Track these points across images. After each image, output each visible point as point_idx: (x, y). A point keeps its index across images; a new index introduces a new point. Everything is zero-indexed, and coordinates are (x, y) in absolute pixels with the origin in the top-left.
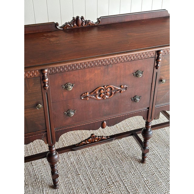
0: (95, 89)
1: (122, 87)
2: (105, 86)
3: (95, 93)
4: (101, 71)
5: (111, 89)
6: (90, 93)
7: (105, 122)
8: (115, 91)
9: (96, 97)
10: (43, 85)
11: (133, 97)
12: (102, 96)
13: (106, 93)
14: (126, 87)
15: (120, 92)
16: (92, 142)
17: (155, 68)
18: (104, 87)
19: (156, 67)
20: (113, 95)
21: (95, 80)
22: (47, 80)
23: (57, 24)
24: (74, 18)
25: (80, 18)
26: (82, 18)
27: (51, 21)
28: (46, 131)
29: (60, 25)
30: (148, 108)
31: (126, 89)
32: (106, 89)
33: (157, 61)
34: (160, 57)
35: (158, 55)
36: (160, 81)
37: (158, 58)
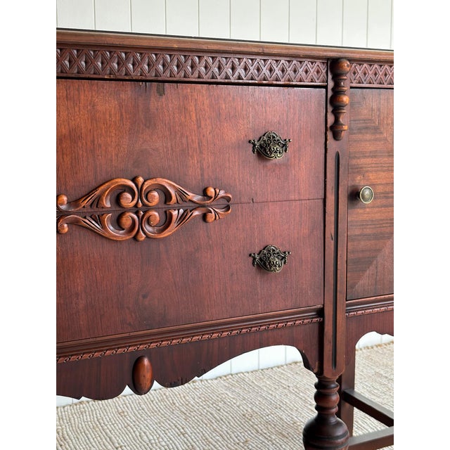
0: (94, 184)
1: (209, 194)
2: (141, 180)
4: (121, 106)
5: (167, 196)
6: (74, 202)
7: (146, 361)
8: (181, 211)
9: (104, 227)
11: (257, 250)
12: (126, 221)
13: (145, 212)
14: (228, 199)
15: (204, 217)
17: (330, 134)
18: (134, 180)
19: (332, 128)
20: (173, 225)
21: (93, 141)
30: (320, 313)
31: (228, 208)
32: (143, 194)
33: (334, 103)
34: (346, 85)
35: (337, 77)
36: (355, 195)
37: (337, 91)
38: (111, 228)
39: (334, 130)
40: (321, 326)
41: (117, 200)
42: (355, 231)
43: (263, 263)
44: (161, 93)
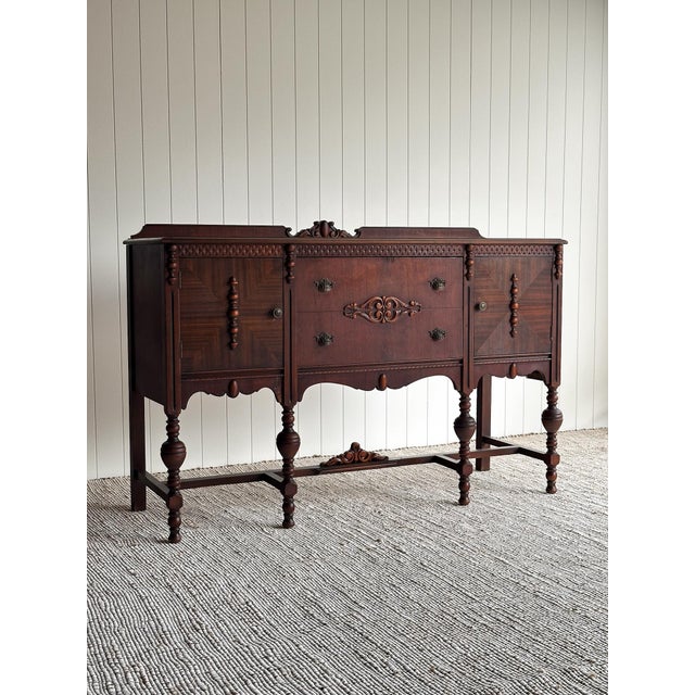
0: (367, 299)
1: (412, 304)
2: (384, 297)
3: (367, 307)
4: (377, 267)
5: (394, 305)
6: (360, 306)
7: (385, 376)
8: (400, 311)
9: (370, 317)
10: (286, 273)
11: (432, 330)
12: (378, 315)
13: (386, 311)
14: (420, 307)
15: (409, 314)
16: (354, 462)
17: (465, 278)
18: (382, 297)
20: (396, 318)
22: (293, 264)
23: (289, 229)
24: (315, 223)
25: (326, 226)
26: (331, 224)
27: (277, 223)
28: (282, 372)
29: (293, 233)
30: (461, 361)
31: (419, 310)
32: (385, 303)
33: (467, 264)
34: (472, 256)
35: (468, 253)
36: (477, 307)
37: (468, 259)
38: (372, 318)
39: (467, 276)
40: (462, 367)
41: (375, 306)
42: (478, 323)
43: (435, 337)
44: (393, 261)
